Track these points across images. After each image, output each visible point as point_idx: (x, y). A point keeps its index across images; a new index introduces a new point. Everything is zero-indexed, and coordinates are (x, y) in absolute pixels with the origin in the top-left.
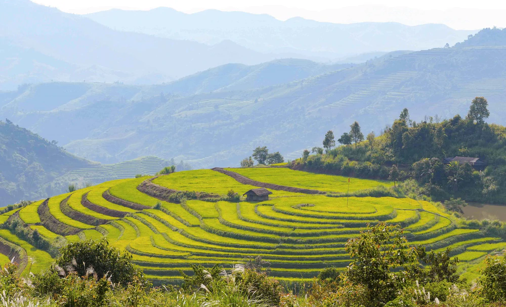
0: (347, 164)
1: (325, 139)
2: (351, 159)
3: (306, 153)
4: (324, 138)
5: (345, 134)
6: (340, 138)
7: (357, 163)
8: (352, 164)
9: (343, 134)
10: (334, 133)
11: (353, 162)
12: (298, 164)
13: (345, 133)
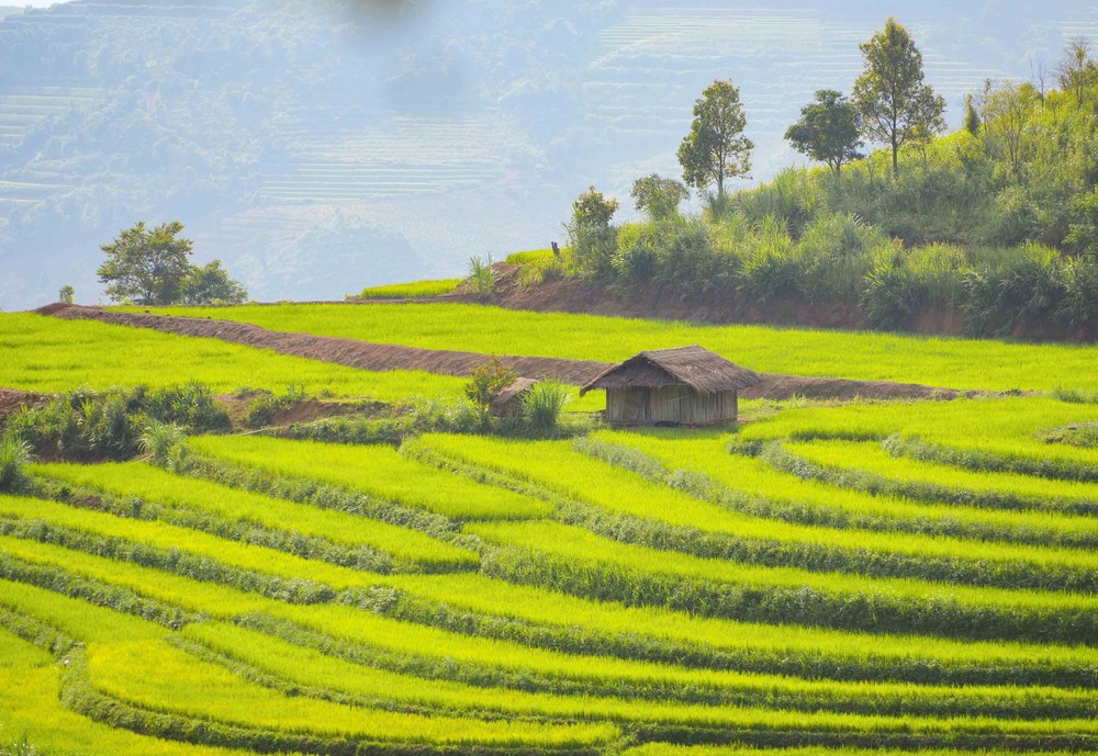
0: (897, 262)
1: (689, 132)
2: (912, 239)
3: (595, 211)
4: (682, 126)
5: (828, 97)
6: (796, 119)
7: (961, 254)
8: (926, 261)
9: (812, 100)
10: (743, 97)
11: (933, 250)
12: (550, 276)
13: (822, 95)
